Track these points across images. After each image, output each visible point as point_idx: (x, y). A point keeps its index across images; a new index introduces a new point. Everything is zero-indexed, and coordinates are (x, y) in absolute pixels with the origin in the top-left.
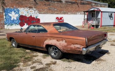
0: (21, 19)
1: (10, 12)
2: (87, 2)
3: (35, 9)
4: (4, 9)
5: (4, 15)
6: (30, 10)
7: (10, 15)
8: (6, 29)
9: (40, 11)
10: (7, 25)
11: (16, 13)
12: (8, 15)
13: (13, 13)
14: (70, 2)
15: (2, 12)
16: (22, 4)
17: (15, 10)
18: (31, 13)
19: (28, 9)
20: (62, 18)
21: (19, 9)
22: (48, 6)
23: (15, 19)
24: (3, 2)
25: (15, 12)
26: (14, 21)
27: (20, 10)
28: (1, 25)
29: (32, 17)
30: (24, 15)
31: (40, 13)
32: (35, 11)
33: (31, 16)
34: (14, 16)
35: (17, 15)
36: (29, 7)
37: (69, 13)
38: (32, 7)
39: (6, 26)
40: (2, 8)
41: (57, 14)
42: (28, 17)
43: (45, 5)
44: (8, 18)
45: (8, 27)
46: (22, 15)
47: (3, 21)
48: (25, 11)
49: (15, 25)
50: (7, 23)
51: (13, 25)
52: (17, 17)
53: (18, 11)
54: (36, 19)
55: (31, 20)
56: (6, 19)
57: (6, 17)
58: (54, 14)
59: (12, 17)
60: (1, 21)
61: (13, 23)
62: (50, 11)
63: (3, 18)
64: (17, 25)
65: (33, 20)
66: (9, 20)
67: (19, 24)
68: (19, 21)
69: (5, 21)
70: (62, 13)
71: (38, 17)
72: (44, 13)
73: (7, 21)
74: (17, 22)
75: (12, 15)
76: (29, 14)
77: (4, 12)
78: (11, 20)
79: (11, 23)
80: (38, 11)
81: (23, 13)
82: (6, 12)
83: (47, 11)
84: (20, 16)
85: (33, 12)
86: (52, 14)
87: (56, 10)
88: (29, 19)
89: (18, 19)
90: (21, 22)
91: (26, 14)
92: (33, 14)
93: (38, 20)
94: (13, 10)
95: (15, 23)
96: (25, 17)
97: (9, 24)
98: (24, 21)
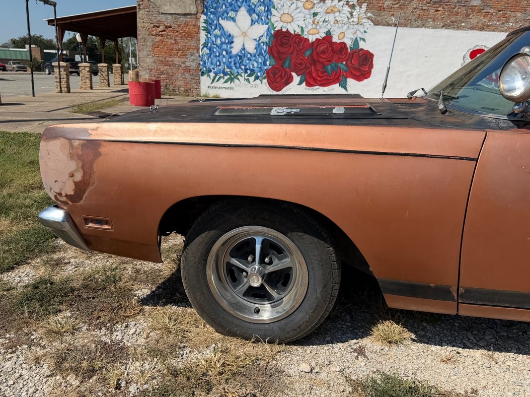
0: (278, 52)
1: (232, 14)
5: (202, 24)
6: (328, 1)
7: (227, 25)
8: (206, 95)
9: (381, 9)
10: (212, 75)
11: (255, 16)
12: (221, 28)
13: (243, 15)
15: (193, 10)
17: (255, 1)
18: (330, 18)
23: (251, 48)
25: (251, 11)
26: (246, 61)
27: (275, 2)
28: (187, 75)
29: (335, 39)
30: (293, 28)
31: (376, 23)
32: (353, 7)
33: (329, 35)
34: (244, 34)
35: (260, 30)
39: (205, 81)
41: (482, 29)
42: (312, 39)
44: (219, 42)
45: (215, 88)
46: (285, 27)
47: (197, 55)
48: (298, 10)
49: (248, 80)
50: (214, 69)
51: (236, 80)
52: (258, 39)
53: (265, 10)
54: (351, 56)
55: (325, 58)
56: (209, 45)
57: (209, 36)
58: (463, 28)
59: (237, 37)
60: (187, 55)
61: (240, 71)
62: (439, 9)
63: (198, 42)
64: (255, 81)
65: (335, 58)
66: (222, 54)
67: (264, 73)
68: (268, 63)
69: (202, 55)
70: (511, 24)
71: (364, 40)
72: (402, 21)
73: (212, 55)
74: (255, 64)
75: (238, 29)
76: (320, 23)
77: (202, 13)
78: (231, 52)
79: (231, 68)
80: (367, 10)
81: (290, 19)
82: (211, 12)
83: (422, 9)
84: (272, 32)
85: (344, 12)
86: (447, 30)
87: (476, 6)
88: (315, 52)
89: (265, 52)
90: (273, 67)
91: (304, 26)
92: (340, 25)
93: (363, 62)
94: (244, 2)
95: (249, 72)
96: (298, 39)
97: (222, 75)
98: (290, 64)
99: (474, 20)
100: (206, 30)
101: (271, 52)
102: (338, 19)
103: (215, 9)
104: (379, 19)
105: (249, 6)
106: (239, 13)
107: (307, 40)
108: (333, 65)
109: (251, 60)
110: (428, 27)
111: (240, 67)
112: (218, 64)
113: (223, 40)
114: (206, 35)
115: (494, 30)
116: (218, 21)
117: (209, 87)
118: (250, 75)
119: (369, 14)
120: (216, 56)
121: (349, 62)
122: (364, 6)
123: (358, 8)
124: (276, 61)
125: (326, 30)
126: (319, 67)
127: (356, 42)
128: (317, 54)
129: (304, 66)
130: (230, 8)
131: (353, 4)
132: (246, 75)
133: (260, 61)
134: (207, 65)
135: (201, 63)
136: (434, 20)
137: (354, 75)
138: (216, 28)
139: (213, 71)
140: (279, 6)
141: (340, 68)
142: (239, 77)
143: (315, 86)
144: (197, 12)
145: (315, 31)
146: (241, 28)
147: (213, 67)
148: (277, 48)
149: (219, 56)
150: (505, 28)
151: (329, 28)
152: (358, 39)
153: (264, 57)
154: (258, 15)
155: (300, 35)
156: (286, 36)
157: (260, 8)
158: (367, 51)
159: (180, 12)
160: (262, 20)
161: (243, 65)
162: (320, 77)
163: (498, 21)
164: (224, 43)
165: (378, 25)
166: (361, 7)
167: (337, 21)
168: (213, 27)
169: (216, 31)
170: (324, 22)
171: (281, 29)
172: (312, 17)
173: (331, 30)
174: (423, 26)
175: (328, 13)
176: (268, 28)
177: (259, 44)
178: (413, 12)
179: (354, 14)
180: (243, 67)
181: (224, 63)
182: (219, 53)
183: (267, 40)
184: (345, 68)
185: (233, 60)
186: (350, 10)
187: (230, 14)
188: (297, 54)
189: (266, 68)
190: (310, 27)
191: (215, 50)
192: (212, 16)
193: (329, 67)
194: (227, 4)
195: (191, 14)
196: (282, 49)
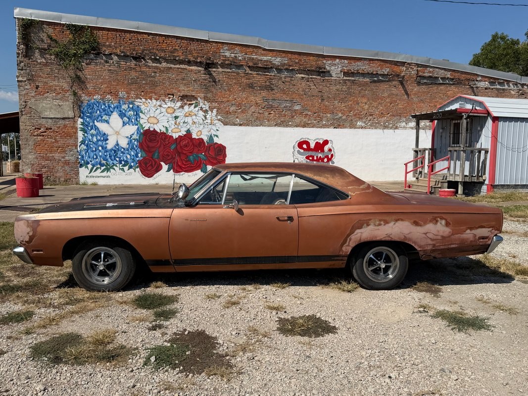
0: (148, 147)
1: (105, 117)
2: (448, 75)
3: (206, 106)
4: (78, 104)
5: (79, 126)
6: (186, 107)
7: (102, 126)
8: (84, 184)
9: (228, 113)
10: (90, 166)
11: (126, 119)
12: (97, 128)
13: (115, 119)
14: (363, 75)
15: (71, 114)
16: (154, 85)
17: (125, 107)
18: (189, 120)
19: (179, 104)
20: (326, 142)
21: (138, 102)
22: (264, 93)
23: (124, 143)
24: (78, 77)
25: (122, 115)
26: (120, 154)
27: (143, 107)
28: (67, 168)
29: (194, 136)
30: (159, 128)
31: (225, 124)
32: (206, 112)
33: (189, 132)
34: (117, 133)
35: (131, 129)
36: (183, 98)
37: (359, 123)
38: (194, 98)
39: (83, 172)
40: (71, 98)
41: (304, 126)
42: (175, 136)
43: (251, 86)
44: (95, 139)
45: (93, 177)
46: (152, 127)
47: (76, 150)
48: (162, 114)
49: (123, 170)
50: (91, 161)
51: (111, 170)
52: (129, 137)
53: (134, 114)
54: (208, 148)
55: (188, 151)
56: (86, 142)
57: (86, 135)
58: (291, 126)
59: (111, 135)
60: (66, 151)
61: (115, 162)
62: (271, 112)
63: (76, 140)
64: (129, 169)
65: (196, 150)
66: (98, 149)
67: (137, 164)
68: (139, 155)
69: (80, 151)
70: (324, 122)
71: (217, 136)
72: (245, 122)
73: (89, 150)
74: (129, 157)
75: (112, 129)
76: (181, 124)
77: (79, 117)
78: (106, 147)
79: (107, 160)
80: (217, 114)
81: (156, 121)
82: (87, 116)
83: (259, 113)
84: (142, 131)
85: (199, 115)
86: (279, 128)
87: (298, 110)
88: (179, 146)
89: (136, 146)
90: (144, 158)
91: (168, 126)
92: (197, 125)
93: (218, 152)
94: (116, 109)
95: (123, 163)
96: (163, 137)
97: (99, 166)
98: (158, 155)
99: (297, 120)
100: (83, 130)
101: (141, 146)
102: (195, 121)
103: (91, 113)
104: (227, 120)
105: (120, 111)
106: (112, 117)
107: (172, 137)
108: (195, 155)
109: (124, 153)
110: (265, 126)
111: (115, 159)
112: (95, 157)
113: (99, 137)
114: (83, 134)
115: (313, 127)
116: (94, 123)
117: (87, 177)
118: (124, 165)
119: (219, 117)
120: (93, 151)
121: (207, 153)
122: (215, 111)
123: (210, 112)
124: (146, 154)
125: (186, 129)
126: (183, 157)
127: (211, 138)
128: (181, 147)
129: (170, 156)
130: (104, 113)
131: (206, 110)
132: (121, 165)
133: (132, 153)
134: (84, 158)
135: (80, 157)
136: (268, 121)
137: (212, 162)
138: (92, 129)
139: (90, 163)
140: (146, 111)
141: (200, 158)
142: (114, 167)
143: (182, 172)
144: (75, 117)
145: (177, 130)
146: (114, 128)
147: (90, 159)
148: (147, 144)
149: (96, 151)
150: (321, 125)
151: (189, 128)
152: (213, 136)
153: (136, 151)
154: (129, 118)
155: (165, 133)
156: (153, 134)
157: (130, 112)
158: (221, 145)
159: (59, 116)
160: (132, 122)
161: (118, 157)
162: (185, 165)
163: (315, 120)
164: (100, 140)
165: (227, 125)
166: (212, 112)
167: (195, 123)
168: (89, 128)
169: (92, 131)
170: (184, 123)
171: (149, 129)
172: (174, 120)
173: (190, 129)
174: (261, 125)
175: (187, 116)
176: (138, 128)
177: (131, 141)
178: (252, 115)
179: (207, 117)
180: (118, 159)
181: (100, 156)
182: (96, 148)
183: (137, 138)
184: (205, 158)
185: (108, 153)
186: (204, 114)
187: (104, 118)
188: (164, 148)
189: (138, 159)
190: (173, 127)
191: (91, 146)
192: (88, 119)
193: (191, 157)
194: (101, 110)
195: (69, 118)
196: (151, 144)
